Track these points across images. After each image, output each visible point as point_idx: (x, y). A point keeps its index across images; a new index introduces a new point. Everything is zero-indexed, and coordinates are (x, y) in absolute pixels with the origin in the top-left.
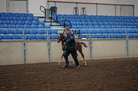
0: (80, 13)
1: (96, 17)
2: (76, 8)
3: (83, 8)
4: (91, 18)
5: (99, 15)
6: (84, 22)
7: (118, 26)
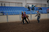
0: (3, 5)
1: (9, 7)
2: (2, 4)
3: (4, 4)
4: (7, 7)
5: (10, 6)
6: (5, 9)
7: (17, 10)
